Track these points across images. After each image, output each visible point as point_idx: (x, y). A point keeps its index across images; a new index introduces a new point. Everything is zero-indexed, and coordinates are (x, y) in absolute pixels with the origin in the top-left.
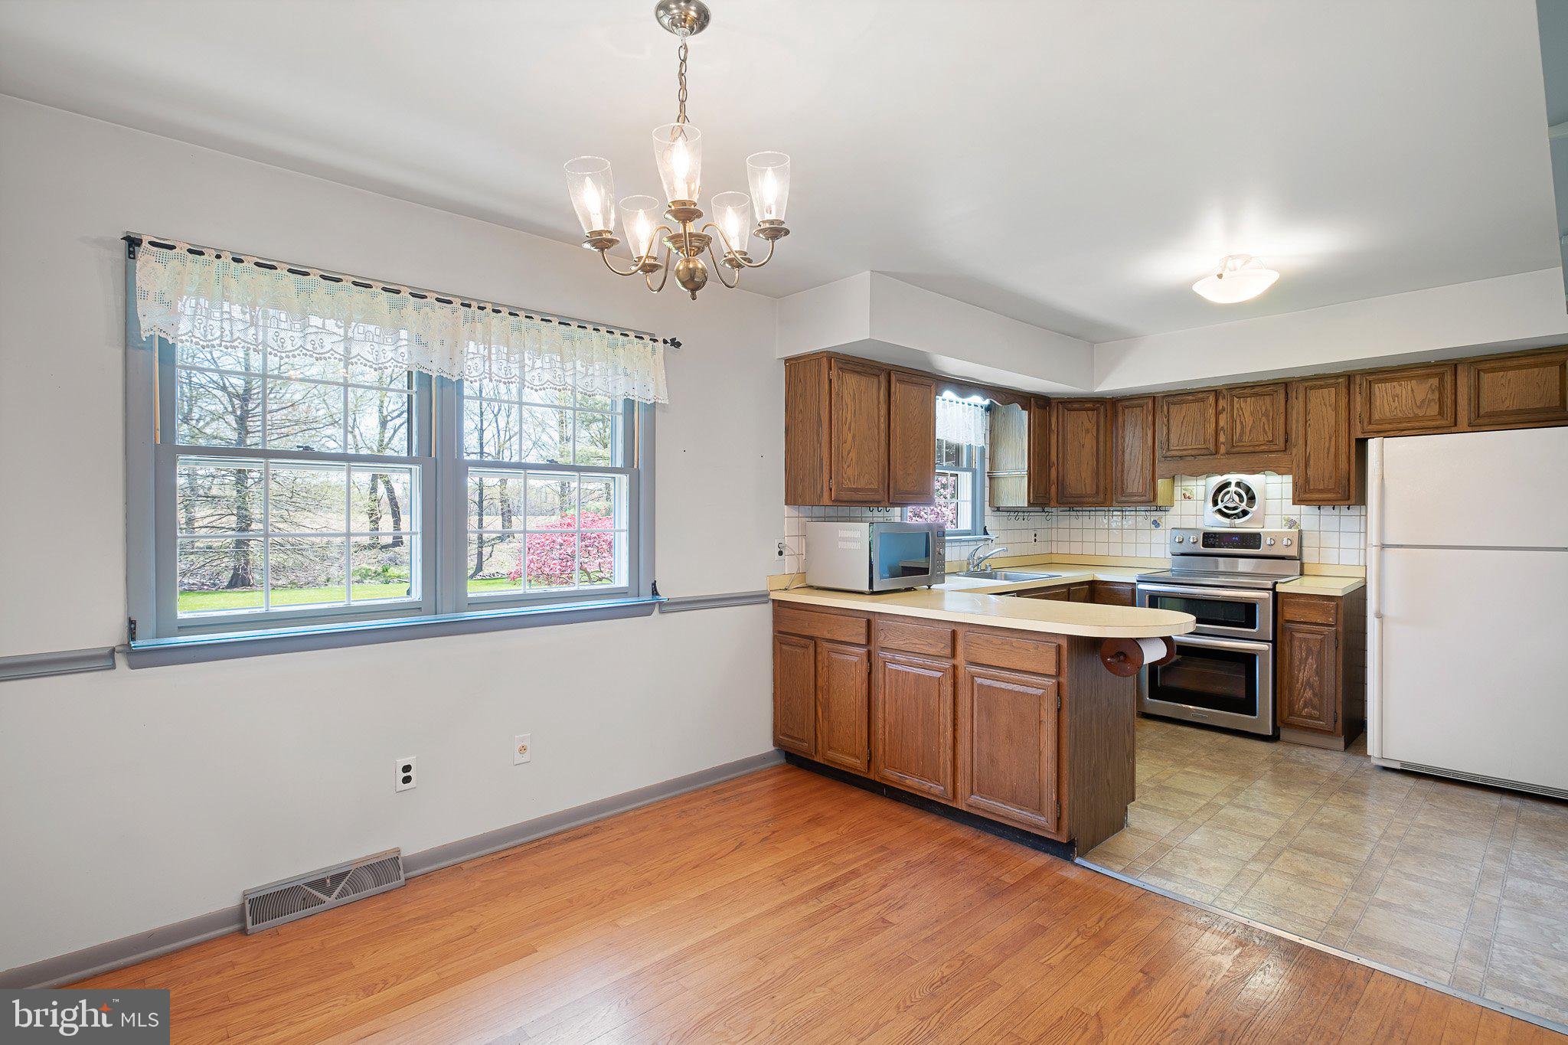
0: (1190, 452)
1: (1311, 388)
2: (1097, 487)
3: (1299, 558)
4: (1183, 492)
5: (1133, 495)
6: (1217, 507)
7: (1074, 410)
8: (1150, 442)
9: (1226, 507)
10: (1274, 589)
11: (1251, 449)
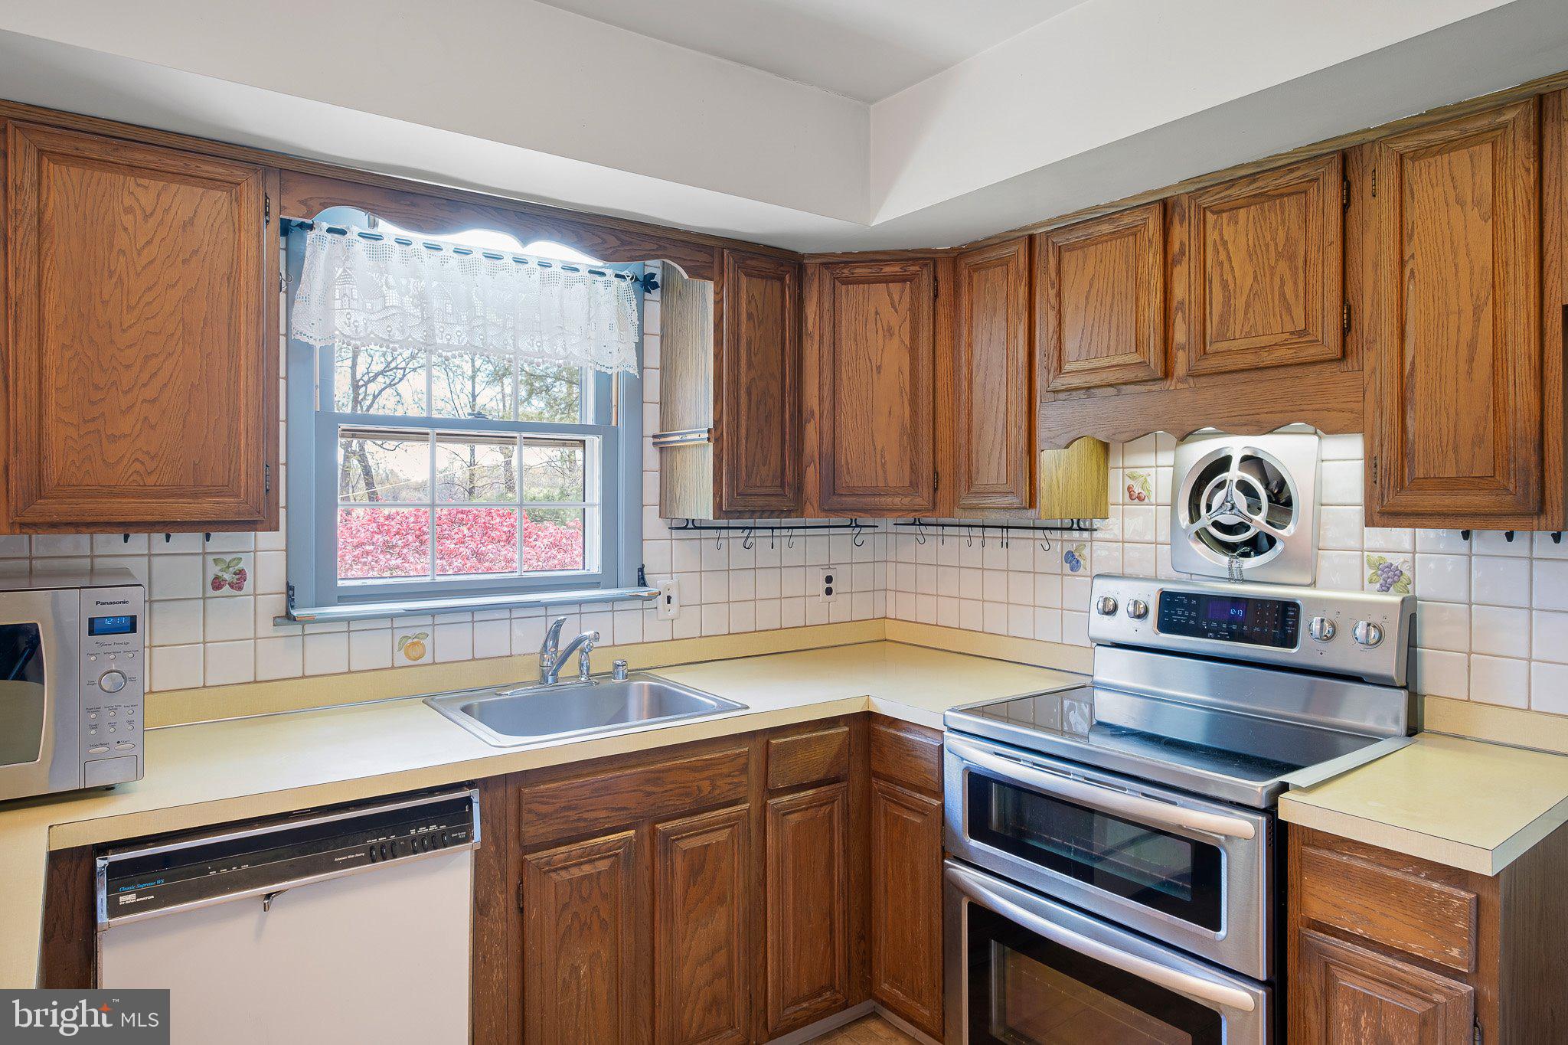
0: (1104, 374)
1: (1417, 155)
2: (914, 469)
3: (1409, 683)
4: (1128, 482)
5: (988, 489)
6: (1198, 525)
8: (1022, 350)
9: (1216, 525)
10: (1270, 809)
11: (1250, 360)
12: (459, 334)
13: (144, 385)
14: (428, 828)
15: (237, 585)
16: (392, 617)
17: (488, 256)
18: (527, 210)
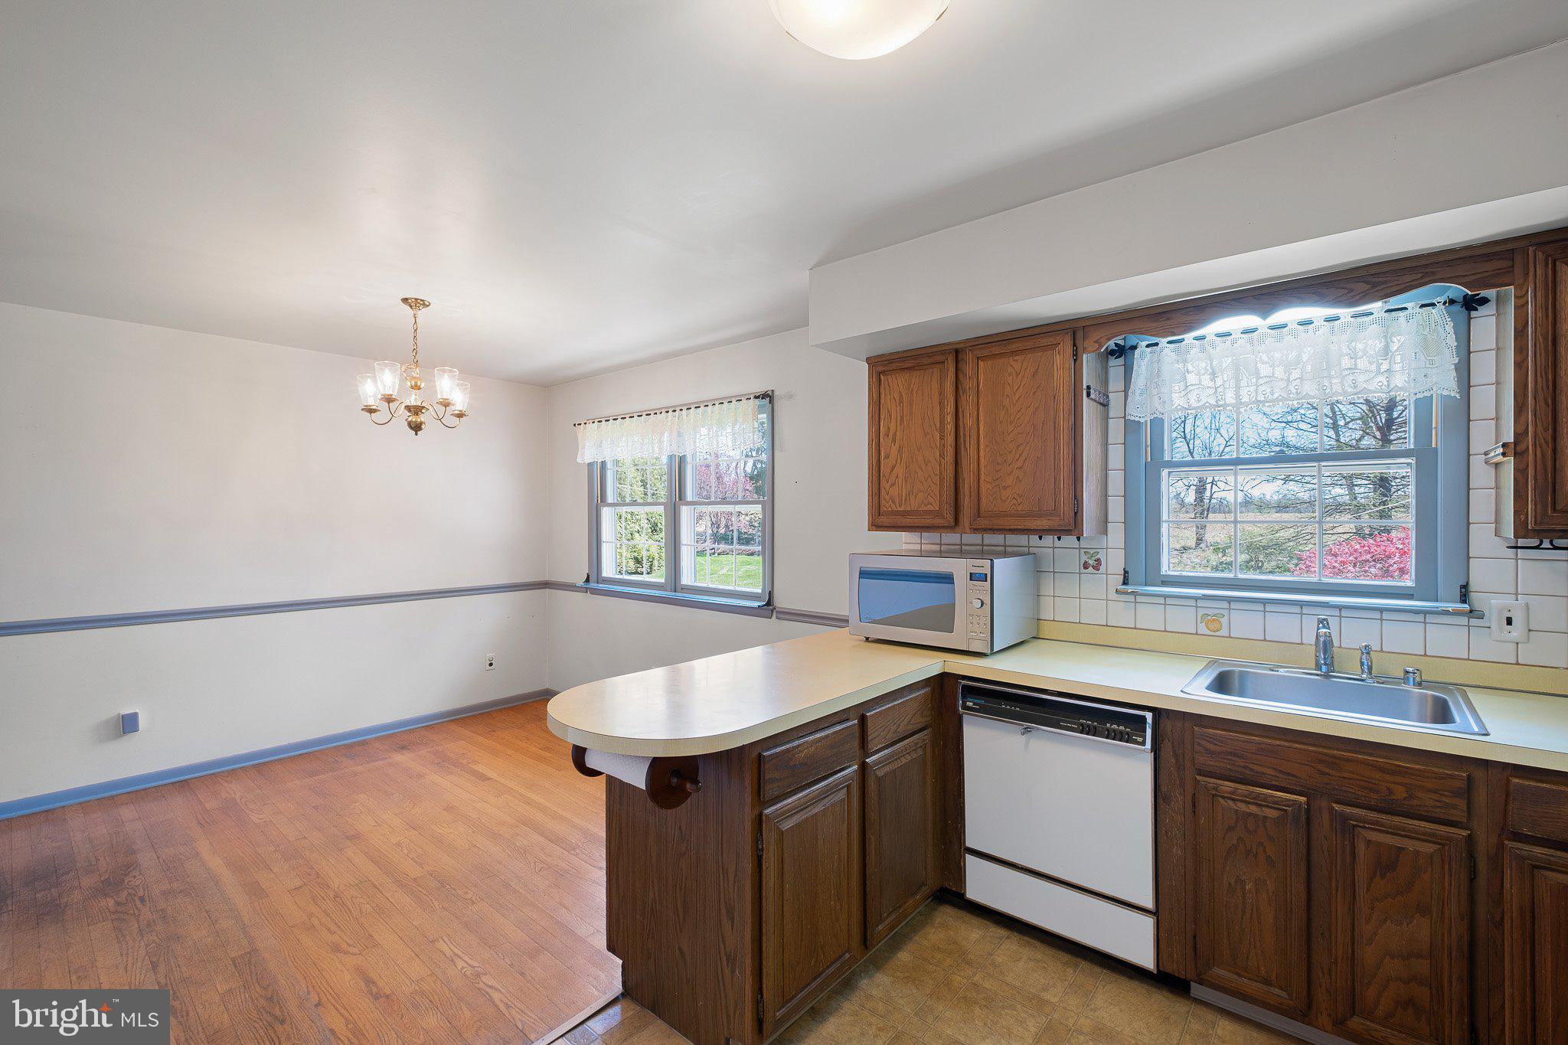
12: (1249, 393)
13: (1017, 460)
14: (1118, 726)
15: (1097, 568)
16: (1196, 598)
17: (1301, 324)
18: (1264, 291)
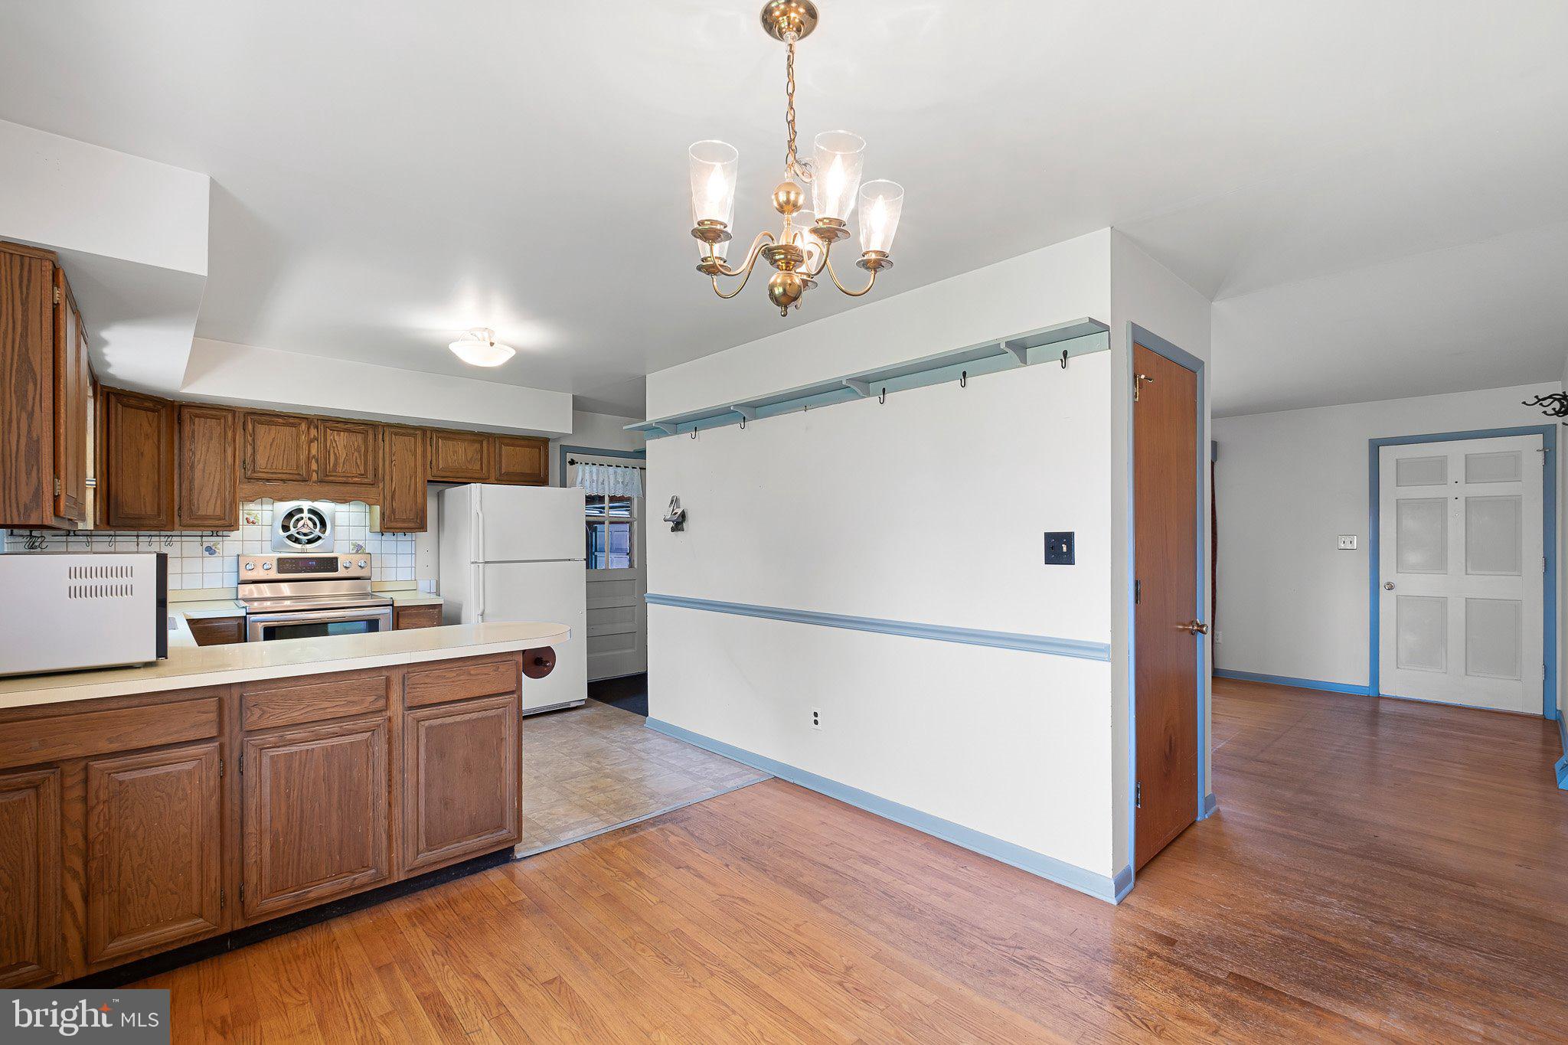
0: (280, 476)
2: (159, 508)
3: (370, 578)
4: (246, 516)
5: (206, 517)
6: (288, 533)
7: (132, 407)
8: (230, 460)
9: (298, 533)
10: (392, 605)
11: (345, 479)
